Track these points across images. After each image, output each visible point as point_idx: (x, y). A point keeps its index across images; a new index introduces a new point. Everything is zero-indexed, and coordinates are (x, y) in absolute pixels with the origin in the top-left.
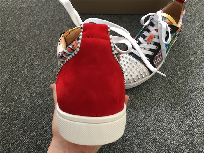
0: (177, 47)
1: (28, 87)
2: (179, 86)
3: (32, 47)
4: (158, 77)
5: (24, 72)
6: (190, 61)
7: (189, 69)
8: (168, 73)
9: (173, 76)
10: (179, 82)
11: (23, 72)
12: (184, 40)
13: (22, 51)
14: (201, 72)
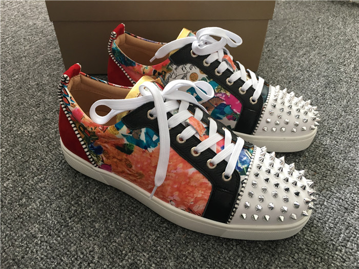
14: (354, 167)
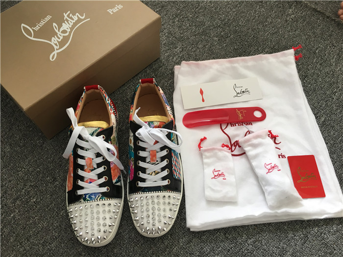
1: (19, 244)
3: (28, 170)
5: (14, 216)
11: (12, 215)
13: (13, 177)
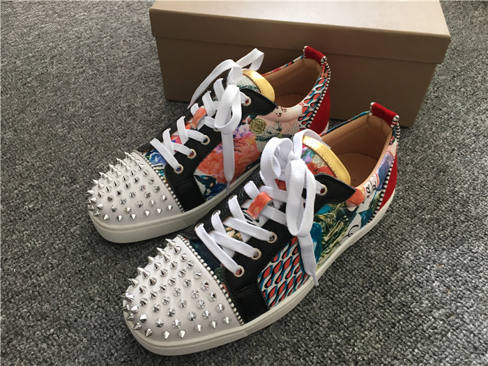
0: (435, 210)
2: (436, 328)
4: (369, 289)
6: (471, 254)
7: (468, 279)
8: (402, 280)
9: (417, 292)
10: (436, 315)
12: (454, 193)
